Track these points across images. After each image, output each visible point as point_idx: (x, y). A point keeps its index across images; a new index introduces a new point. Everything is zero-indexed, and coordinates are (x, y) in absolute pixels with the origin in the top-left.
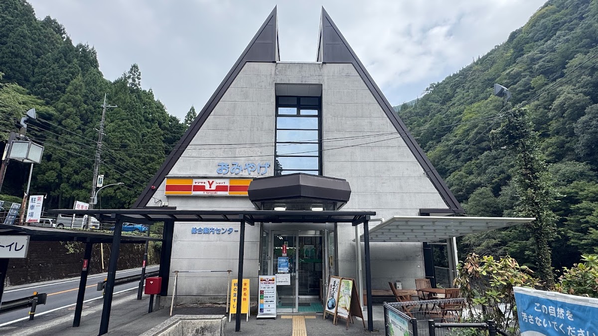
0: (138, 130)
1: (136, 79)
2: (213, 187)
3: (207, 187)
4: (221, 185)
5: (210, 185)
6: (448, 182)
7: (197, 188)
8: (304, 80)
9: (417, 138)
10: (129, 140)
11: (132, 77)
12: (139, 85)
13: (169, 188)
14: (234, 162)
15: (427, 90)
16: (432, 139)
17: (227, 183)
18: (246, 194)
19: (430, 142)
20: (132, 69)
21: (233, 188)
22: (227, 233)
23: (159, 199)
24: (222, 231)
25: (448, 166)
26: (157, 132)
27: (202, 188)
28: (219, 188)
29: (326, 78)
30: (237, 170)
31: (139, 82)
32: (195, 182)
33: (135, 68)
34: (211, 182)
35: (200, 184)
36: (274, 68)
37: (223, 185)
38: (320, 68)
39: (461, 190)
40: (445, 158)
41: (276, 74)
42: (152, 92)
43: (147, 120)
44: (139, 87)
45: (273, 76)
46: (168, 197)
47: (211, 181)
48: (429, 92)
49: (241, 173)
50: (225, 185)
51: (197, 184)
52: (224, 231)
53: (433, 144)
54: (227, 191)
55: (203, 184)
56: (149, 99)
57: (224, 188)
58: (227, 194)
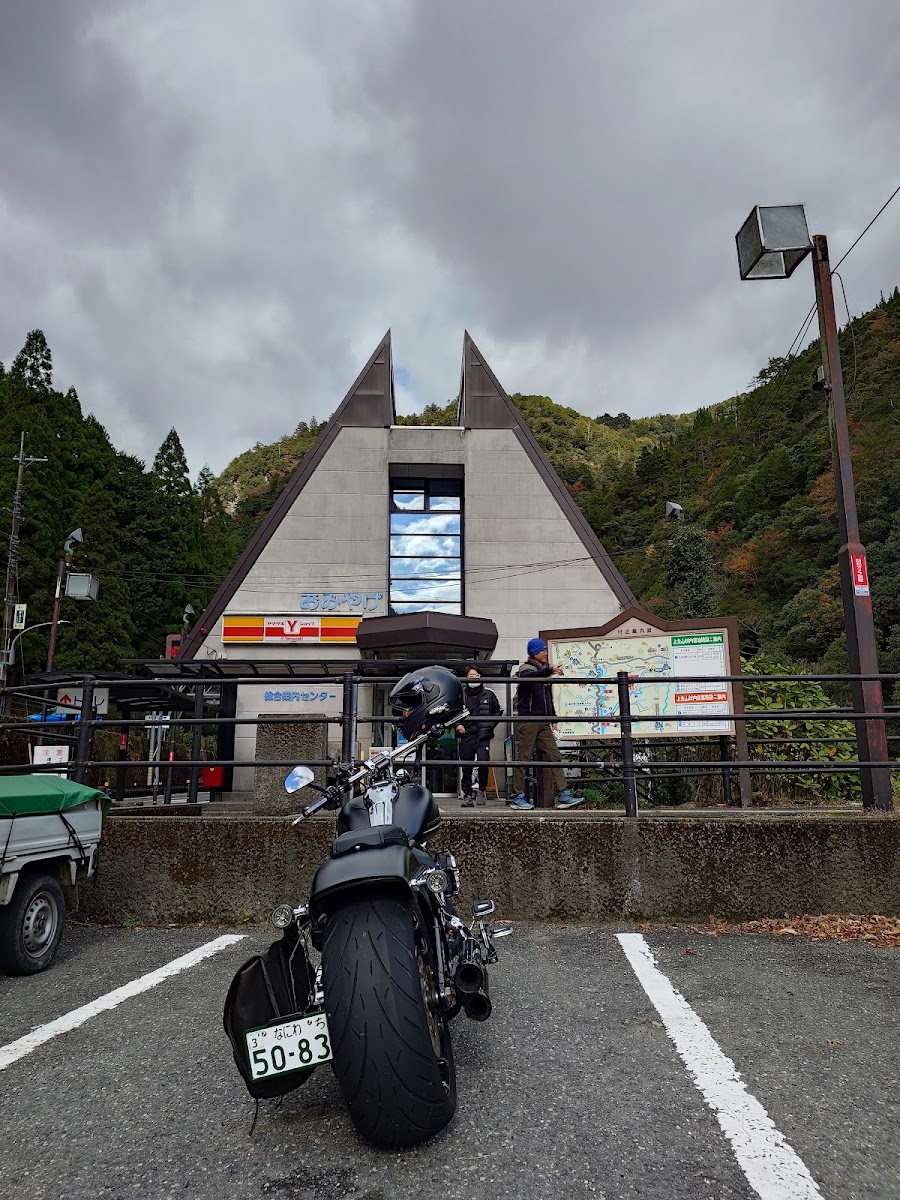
0: (54, 494)
1: (41, 370)
2: (297, 630)
3: (287, 630)
4: (308, 626)
5: (292, 627)
6: (787, 613)
7: (272, 632)
8: (435, 457)
9: (727, 503)
10: (36, 518)
11: (29, 364)
12: (49, 383)
13: (228, 631)
14: (325, 590)
15: (763, 374)
16: (761, 508)
17: (317, 623)
18: (353, 640)
19: (758, 515)
20: (29, 345)
21: (326, 632)
22: (319, 698)
23: (214, 647)
24: (311, 697)
25: (788, 576)
26: (99, 500)
27: (279, 632)
28: (305, 632)
29: (470, 454)
30: (332, 604)
31: (48, 375)
32: (267, 623)
33: (36, 341)
34: (292, 623)
35: (276, 626)
36: (386, 438)
37: (311, 626)
38: (461, 438)
39: (813, 633)
40: (785, 554)
41: (389, 447)
42: (76, 396)
43: (68, 466)
44: (48, 387)
45: (385, 450)
46: (227, 645)
47: (292, 620)
48: (768, 380)
49: (337, 608)
50: (314, 626)
51: (271, 626)
52: (314, 697)
53: (761, 519)
54: (317, 635)
55: (280, 626)
56: (70, 415)
57: (312, 632)
58: (317, 640)
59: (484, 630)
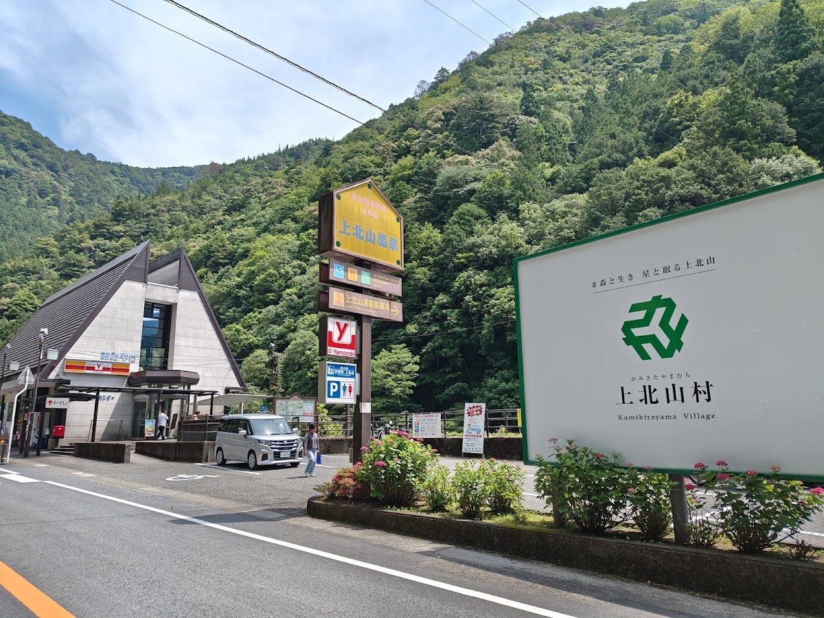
2: (101, 369)
3: (96, 368)
5: (99, 367)
7: (89, 368)
8: (165, 299)
13: (65, 367)
14: (113, 352)
17: (110, 366)
18: (126, 374)
21: (114, 370)
22: (107, 398)
23: (56, 374)
27: (93, 368)
28: (105, 369)
29: (180, 299)
30: (116, 358)
32: (87, 364)
34: (99, 365)
35: (91, 366)
36: (145, 287)
37: (107, 367)
38: (177, 292)
41: (146, 292)
45: (144, 294)
46: (64, 373)
49: (118, 360)
51: (88, 366)
52: (105, 397)
54: (110, 371)
55: (93, 366)
57: (108, 369)
58: (109, 373)
59: (194, 377)
